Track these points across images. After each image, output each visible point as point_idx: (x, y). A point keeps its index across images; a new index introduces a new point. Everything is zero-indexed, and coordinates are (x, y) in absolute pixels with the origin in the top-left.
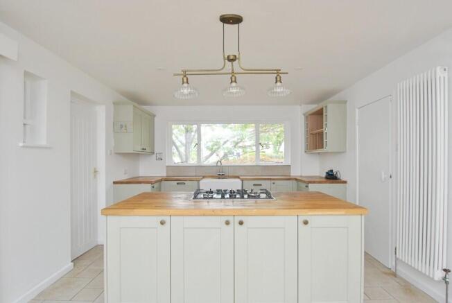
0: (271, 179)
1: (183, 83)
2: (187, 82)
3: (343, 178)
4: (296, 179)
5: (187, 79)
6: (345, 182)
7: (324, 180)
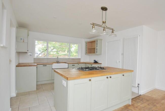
0: (78, 63)
1: (93, 28)
2: (94, 28)
3: (100, 63)
4: (85, 63)
5: (94, 26)
6: (101, 64)
7: (94, 63)
